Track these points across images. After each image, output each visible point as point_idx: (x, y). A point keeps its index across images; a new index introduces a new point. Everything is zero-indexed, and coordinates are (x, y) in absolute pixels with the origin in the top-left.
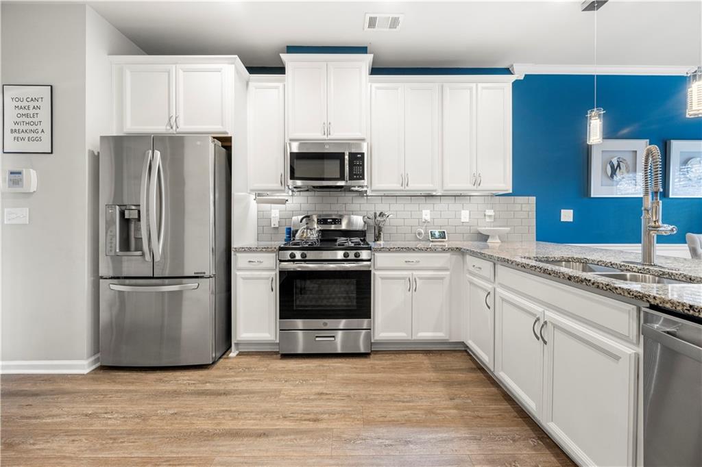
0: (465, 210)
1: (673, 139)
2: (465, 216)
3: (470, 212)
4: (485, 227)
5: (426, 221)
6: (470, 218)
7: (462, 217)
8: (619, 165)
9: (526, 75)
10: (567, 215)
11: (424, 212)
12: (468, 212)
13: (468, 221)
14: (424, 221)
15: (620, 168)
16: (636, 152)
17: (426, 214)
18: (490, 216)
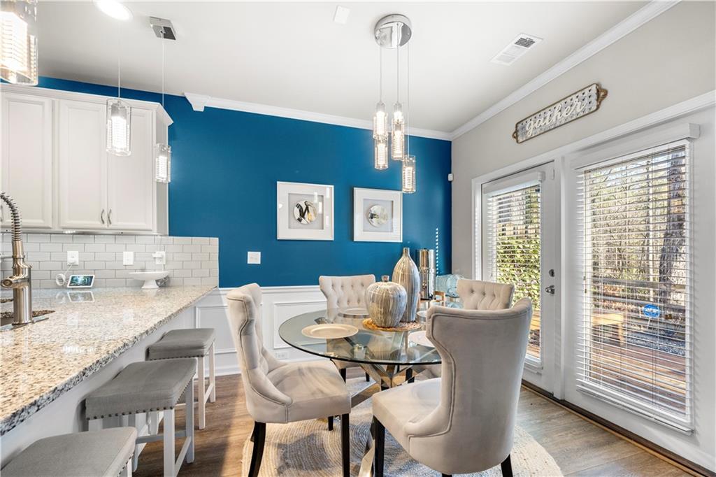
0: (129, 251)
1: (356, 187)
2: (128, 258)
3: (135, 253)
4: (155, 270)
5: (74, 265)
6: (135, 260)
7: (124, 260)
8: (307, 208)
9: (206, 108)
10: (254, 258)
11: (70, 253)
12: (132, 253)
13: (132, 264)
14: (68, 264)
15: (308, 211)
16: (323, 196)
17: (73, 256)
18: (160, 258)
